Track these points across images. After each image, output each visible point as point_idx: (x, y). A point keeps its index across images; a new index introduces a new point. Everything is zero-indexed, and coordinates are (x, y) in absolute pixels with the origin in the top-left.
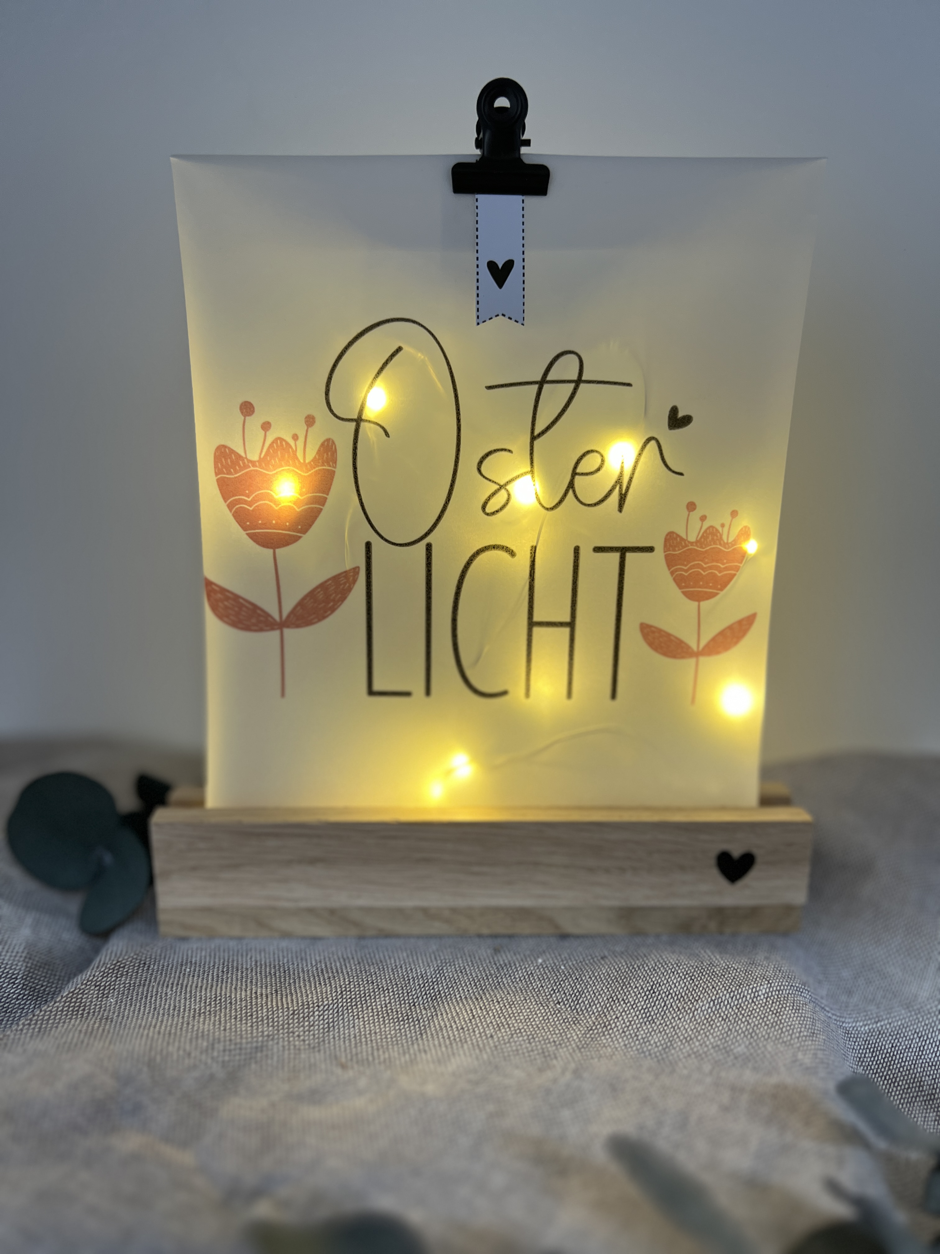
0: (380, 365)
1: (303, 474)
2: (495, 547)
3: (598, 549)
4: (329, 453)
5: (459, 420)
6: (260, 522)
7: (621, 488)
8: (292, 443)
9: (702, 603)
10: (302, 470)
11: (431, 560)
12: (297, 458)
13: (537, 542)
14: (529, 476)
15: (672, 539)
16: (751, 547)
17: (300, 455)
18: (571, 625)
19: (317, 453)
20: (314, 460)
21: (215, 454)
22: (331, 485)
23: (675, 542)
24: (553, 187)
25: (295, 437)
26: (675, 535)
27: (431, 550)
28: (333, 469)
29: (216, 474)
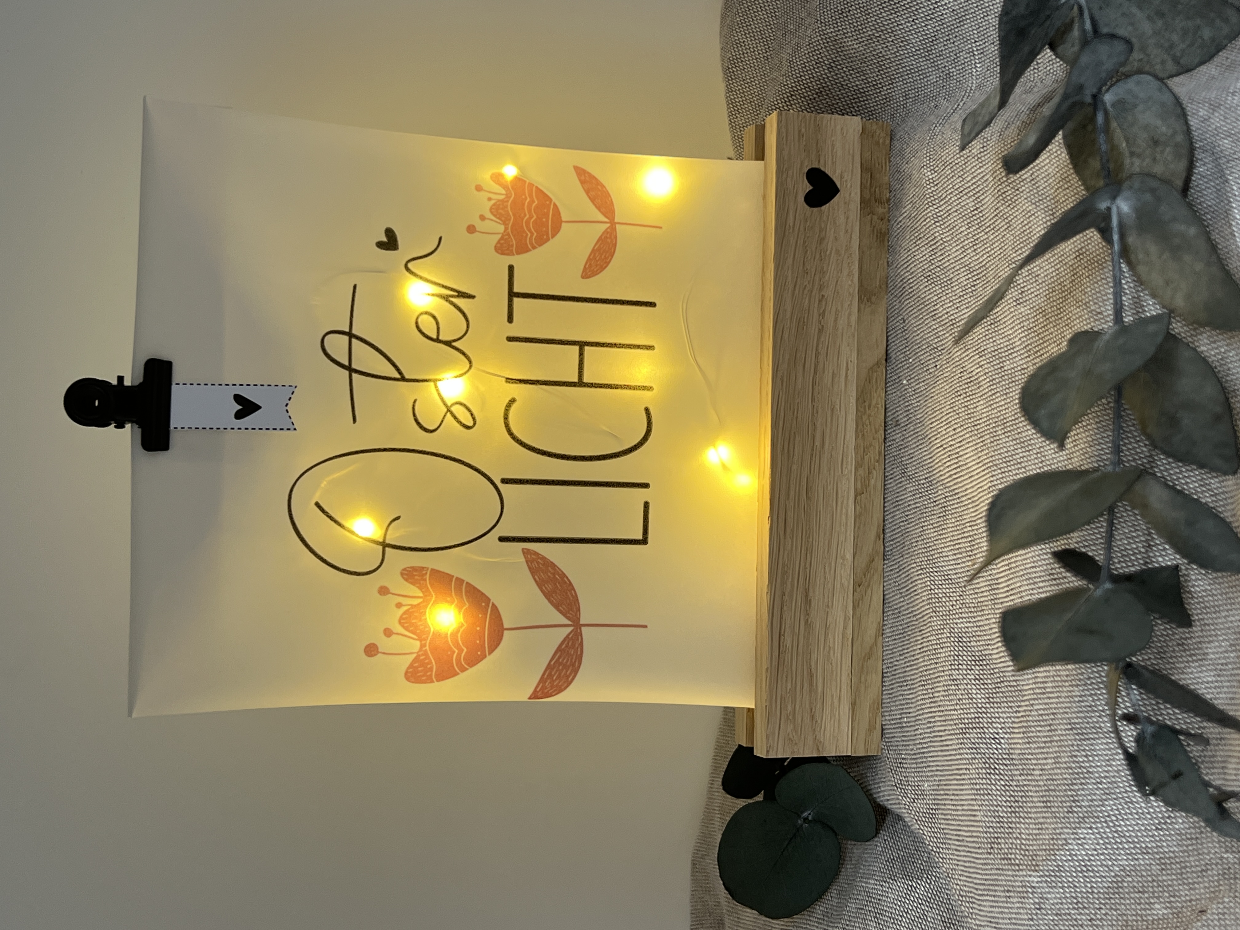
0: (332, 523)
1: (433, 599)
2: (506, 418)
3: (510, 319)
4: (415, 573)
5: (385, 450)
6: (478, 642)
7: (452, 296)
8: (405, 608)
9: (564, 219)
10: (430, 600)
11: (517, 479)
12: (419, 604)
13: (502, 377)
14: (438, 383)
15: (502, 248)
16: (510, 172)
17: (416, 602)
18: (582, 345)
19: (414, 585)
20: (420, 588)
21: (413, 682)
22: (443, 573)
23: (505, 245)
24: (164, 355)
25: (399, 605)
26: (499, 245)
27: (507, 479)
28: (429, 570)
29: (432, 682)
